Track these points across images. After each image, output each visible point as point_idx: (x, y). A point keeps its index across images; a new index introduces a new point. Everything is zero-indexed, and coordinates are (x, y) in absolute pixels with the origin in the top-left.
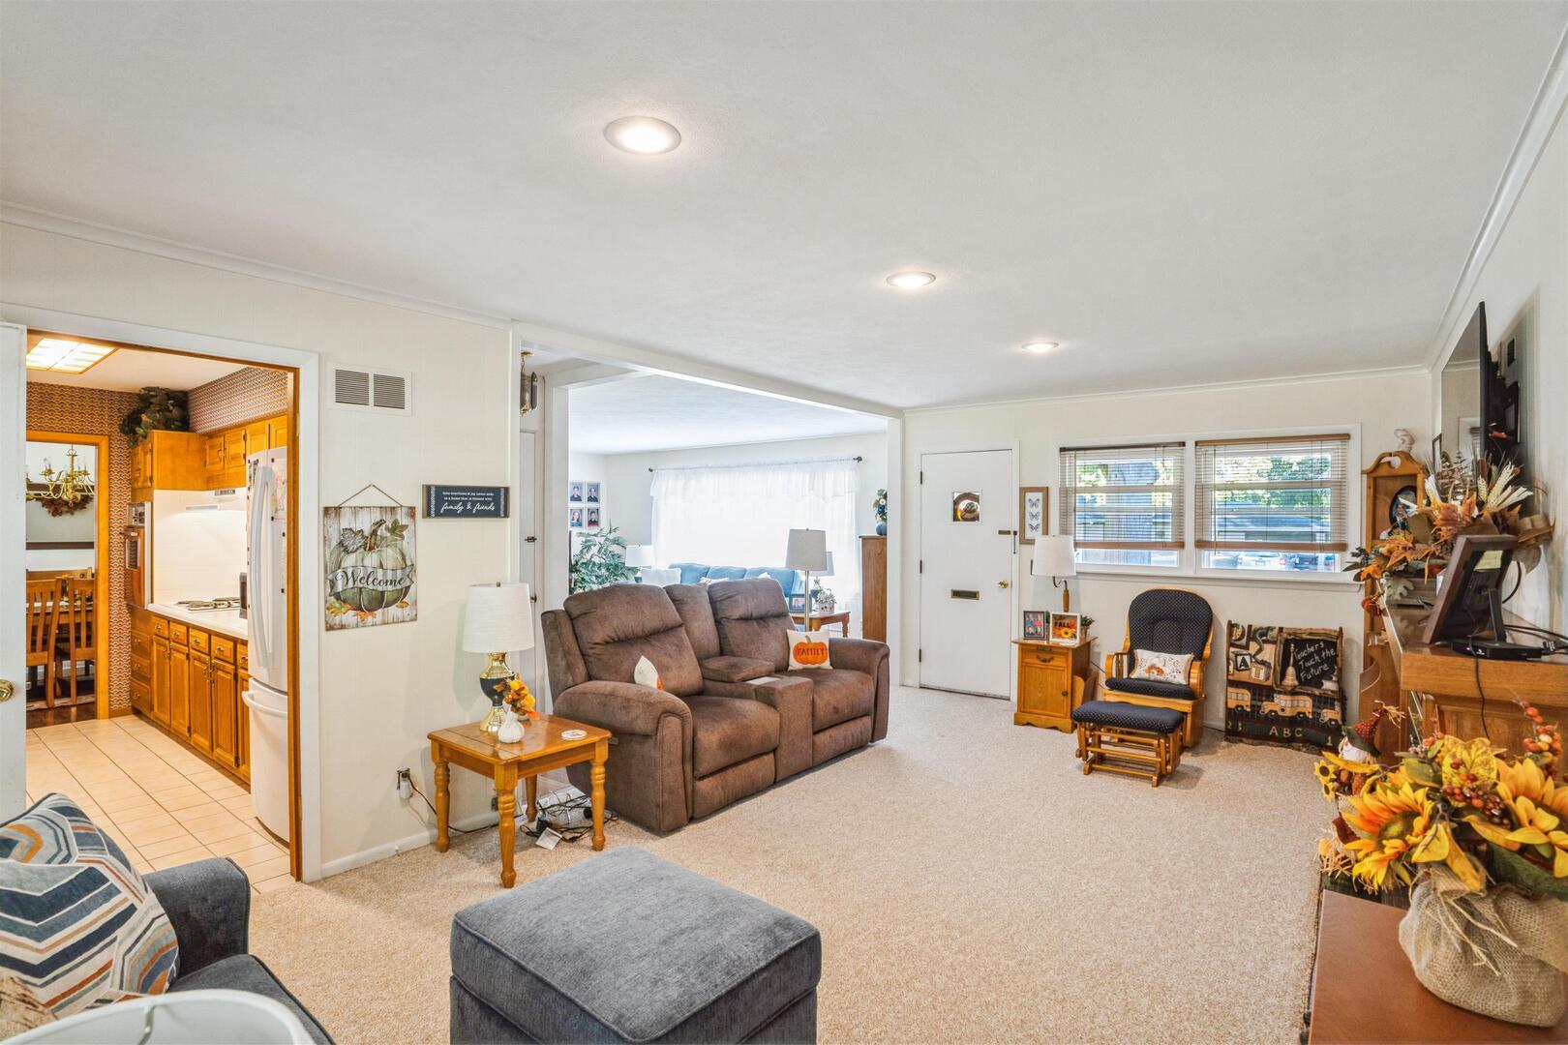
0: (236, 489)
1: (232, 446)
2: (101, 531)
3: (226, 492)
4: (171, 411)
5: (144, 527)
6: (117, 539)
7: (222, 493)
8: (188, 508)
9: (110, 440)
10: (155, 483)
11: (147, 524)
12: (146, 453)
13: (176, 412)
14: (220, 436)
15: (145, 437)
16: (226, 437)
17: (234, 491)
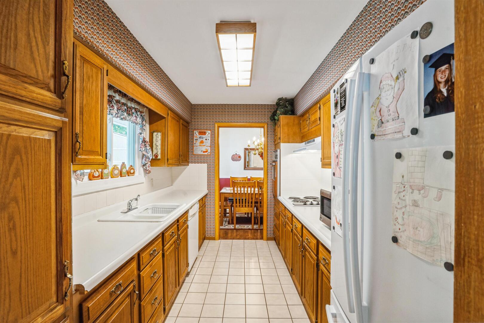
0: (315, 139)
1: (313, 116)
2: (265, 163)
3: (310, 142)
4: (287, 107)
5: (277, 161)
6: (270, 166)
7: (308, 143)
8: (294, 151)
9: (268, 125)
10: (281, 140)
11: (278, 160)
12: (278, 127)
13: (289, 107)
14: (307, 114)
15: (278, 120)
16: (310, 113)
17: (314, 140)
